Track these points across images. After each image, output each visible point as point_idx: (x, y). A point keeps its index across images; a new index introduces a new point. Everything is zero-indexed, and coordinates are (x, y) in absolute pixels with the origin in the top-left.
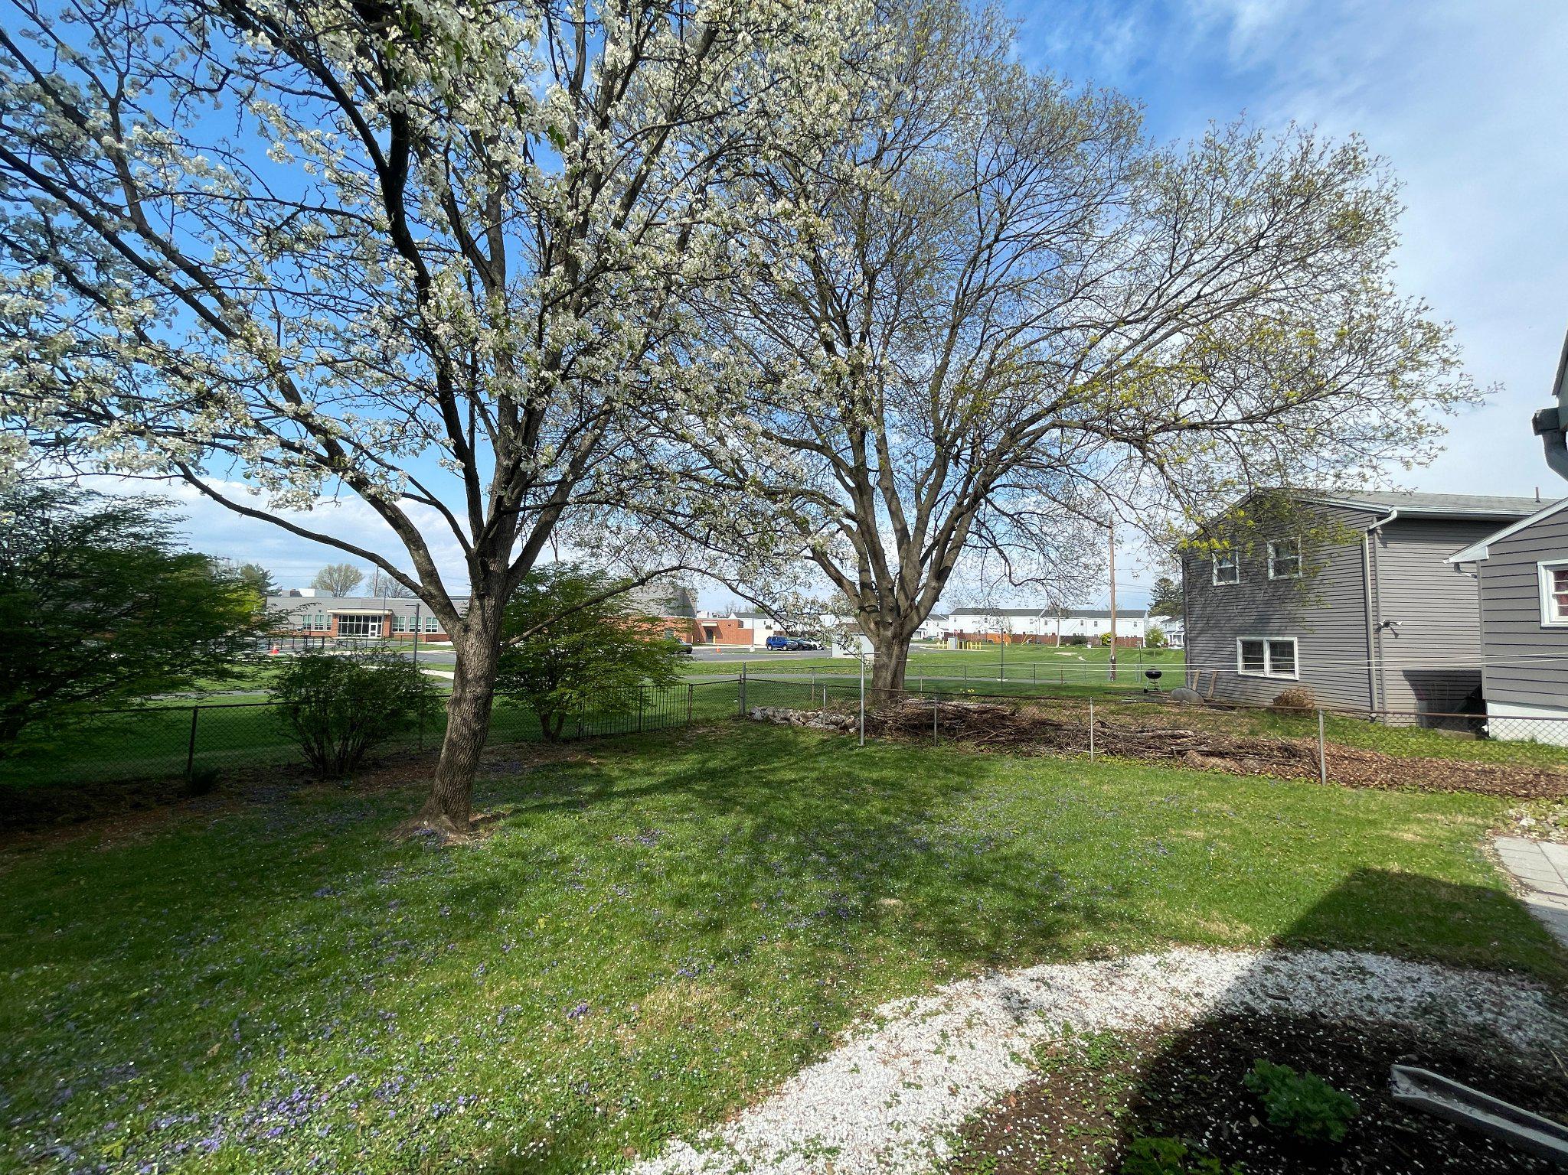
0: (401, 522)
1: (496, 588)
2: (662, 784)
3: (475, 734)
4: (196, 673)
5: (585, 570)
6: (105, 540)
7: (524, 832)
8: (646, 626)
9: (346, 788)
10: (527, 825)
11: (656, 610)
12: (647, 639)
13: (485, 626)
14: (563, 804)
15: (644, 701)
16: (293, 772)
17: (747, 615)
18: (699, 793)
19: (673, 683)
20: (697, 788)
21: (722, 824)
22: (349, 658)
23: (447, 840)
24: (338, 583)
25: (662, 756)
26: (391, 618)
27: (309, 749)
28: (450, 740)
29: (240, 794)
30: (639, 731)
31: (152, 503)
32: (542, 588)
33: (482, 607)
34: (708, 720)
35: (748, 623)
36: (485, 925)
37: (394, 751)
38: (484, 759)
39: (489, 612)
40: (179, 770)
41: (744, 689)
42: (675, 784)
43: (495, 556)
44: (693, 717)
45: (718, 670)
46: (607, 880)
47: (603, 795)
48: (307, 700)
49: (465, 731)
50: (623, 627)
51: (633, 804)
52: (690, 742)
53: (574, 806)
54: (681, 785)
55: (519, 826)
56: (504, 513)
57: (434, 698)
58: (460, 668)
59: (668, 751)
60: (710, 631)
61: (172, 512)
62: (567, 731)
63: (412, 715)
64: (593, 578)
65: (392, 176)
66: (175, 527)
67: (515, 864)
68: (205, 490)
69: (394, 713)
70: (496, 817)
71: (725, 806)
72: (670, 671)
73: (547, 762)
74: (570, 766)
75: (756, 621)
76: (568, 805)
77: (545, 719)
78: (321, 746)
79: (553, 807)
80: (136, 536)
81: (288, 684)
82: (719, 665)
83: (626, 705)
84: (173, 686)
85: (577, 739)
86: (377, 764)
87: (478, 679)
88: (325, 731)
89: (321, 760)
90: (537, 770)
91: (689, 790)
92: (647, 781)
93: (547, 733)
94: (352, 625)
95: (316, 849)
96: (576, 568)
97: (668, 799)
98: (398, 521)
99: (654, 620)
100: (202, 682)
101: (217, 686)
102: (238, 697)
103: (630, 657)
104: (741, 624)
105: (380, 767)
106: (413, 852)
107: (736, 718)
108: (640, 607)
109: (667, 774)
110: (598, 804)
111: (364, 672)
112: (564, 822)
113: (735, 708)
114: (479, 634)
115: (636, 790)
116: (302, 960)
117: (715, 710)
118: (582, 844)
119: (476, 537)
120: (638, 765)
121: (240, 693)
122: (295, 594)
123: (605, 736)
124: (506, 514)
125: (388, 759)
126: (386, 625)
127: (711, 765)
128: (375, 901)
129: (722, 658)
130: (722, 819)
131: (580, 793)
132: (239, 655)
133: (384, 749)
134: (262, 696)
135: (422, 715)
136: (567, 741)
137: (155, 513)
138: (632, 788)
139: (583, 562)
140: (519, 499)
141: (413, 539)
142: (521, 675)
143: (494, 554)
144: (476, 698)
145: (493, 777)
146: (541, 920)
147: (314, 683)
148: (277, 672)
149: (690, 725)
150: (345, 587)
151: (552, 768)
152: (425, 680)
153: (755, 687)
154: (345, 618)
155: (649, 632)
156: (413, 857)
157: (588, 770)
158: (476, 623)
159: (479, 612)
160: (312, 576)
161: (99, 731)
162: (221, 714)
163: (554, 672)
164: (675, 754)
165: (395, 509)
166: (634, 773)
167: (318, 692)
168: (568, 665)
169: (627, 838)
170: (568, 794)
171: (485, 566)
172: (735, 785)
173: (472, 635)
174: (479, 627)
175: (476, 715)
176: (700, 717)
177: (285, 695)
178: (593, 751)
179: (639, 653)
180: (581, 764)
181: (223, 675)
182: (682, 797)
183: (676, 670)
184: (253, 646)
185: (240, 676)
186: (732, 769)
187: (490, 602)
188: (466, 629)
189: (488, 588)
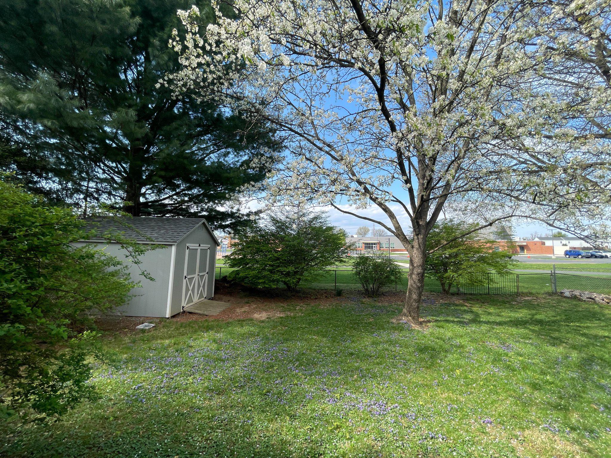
0: (387, 210)
1: (423, 231)
2: (508, 322)
3: (419, 288)
4: (336, 260)
5: (456, 221)
6: (314, 224)
7: (442, 330)
8: (488, 245)
9: (375, 301)
10: (443, 328)
11: (492, 237)
12: (491, 251)
13: (420, 246)
14: (457, 322)
15: (490, 280)
16: (359, 293)
17: (547, 238)
18: (533, 331)
19: (507, 273)
20: (531, 327)
21: (556, 351)
22: (372, 257)
23: (412, 326)
24: (363, 232)
25: (505, 308)
26: (379, 243)
27: (364, 287)
28: (410, 289)
29: (348, 298)
30: (489, 294)
31: (323, 213)
32: (437, 230)
33: (418, 239)
34: (531, 293)
35: (548, 243)
36: (433, 364)
37: (387, 290)
38: (423, 298)
39: (421, 240)
40: (333, 288)
41: (554, 278)
42: (516, 323)
43: (421, 219)
44: (520, 290)
45: (531, 267)
46: (487, 362)
47: (476, 321)
48: (362, 270)
49: (415, 286)
50: (476, 246)
51: (493, 329)
52: (521, 303)
53: (462, 323)
54: (520, 325)
55: (439, 327)
56: (425, 201)
57: (399, 272)
58: (411, 262)
59: (507, 305)
60: (522, 248)
61: (327, 214)
62: (453, 290)
63: (393, 278)
64: (459, 224)
65: (380, 91)
66: (328, 219)
67: (441, 343)
68: (336, 207)
69: (387, 277)
70: (429, 321)
71: (556, 342)
72: (505, 267)
73: (446, 302)
74: (457, 305)
75: (555, 241)
76: (460, 322)
77: (443, 285)
78: (367, 286)
79: (453, 322)
80: (320, 222)
81: (357, 265)
82: (531, 265)
83: (482, 282)
84: (331, 264)
85: (458, 294)
86: (383, 294)
87: (418, 266)
88: (367, 281)
89: (367, 290)
90: (442, 305)
91: (525, 328)
92: (498, 319)
93: (444, 290)
94: (368, 246)
95: (371, 320)
96: (451, 221)
97: (514, 330)
98: (386, 210)
99: (493, 242)
100: (337, 263)
101: (340, 264)
102: (344, 268)
103: (482, 259)
104: (544, 244)
105: (384, 295)
106: (400, 328)
107: (550, 294)
108: (485, 236)
109: (510, 317)
110: (474, 325)
111: (376, 262)
112: (459, 329)
113: (549, 288)
114: (417, 249)
115: (493, 322)
116: (374, 356)
117: (534, 288)
118: (470, 341)
119: (414, 212)
120: (492, 310)
121: (344, 267)
122: (352, 237)
123: (471, 294)
124: (425, 202)
125: (386, 292)
126: (378, 246)
127: (538, 317)
128: (391, 342)
129: (533, 261)
130: (553, 348)
131: (464, 318)
132: (344, 255)
133: (385, 289)
134: (350, 268)
135: (396, 278)
136: (453, 294)
137: (324, 215)
138: (491, 320)
139: (454, 218)
140: (429, 195)
141: (392, 216)
142: (431, 265)
143: (421, 218)
144: (418, 274)
145: (424, 305)
146: (458, 371)
147: (363, 265)
148: (353, 261)
149: (518, 294)
150: (365, 234)
151: (449, 305)
152: (396, 266)
153: (563, 278)
154: (366, 244)
155: (490, 248)
156: (401, 330)
157: (465, 308)
158: (416, 244)
159: (417, 241)
160: (356, 231)
161: (317, 275)
162: (342, 273)
163: (445, 265)
164: (512, 308)
165: (385, 206)
166: (490, 314)
167: (364, 268)
168: (452, 262)
169: (493, 344)
170: (458, 317)
171: (418, 223)
172: (559, 331)
173: (415, 249)
174: (417, 246)
175: (419, 280)
176: (525, 291)
177: (356, 268)
178: (467, 300)
179: (487, 257)
180: (463, 305)
181: (341, 261)
182: (522, 331)
183: (509, 267)
184: (347, 253)
185: (345, 262)
186: (554, 322)
187: (421, 237)
188: (413, 247)
189: (420, 231)
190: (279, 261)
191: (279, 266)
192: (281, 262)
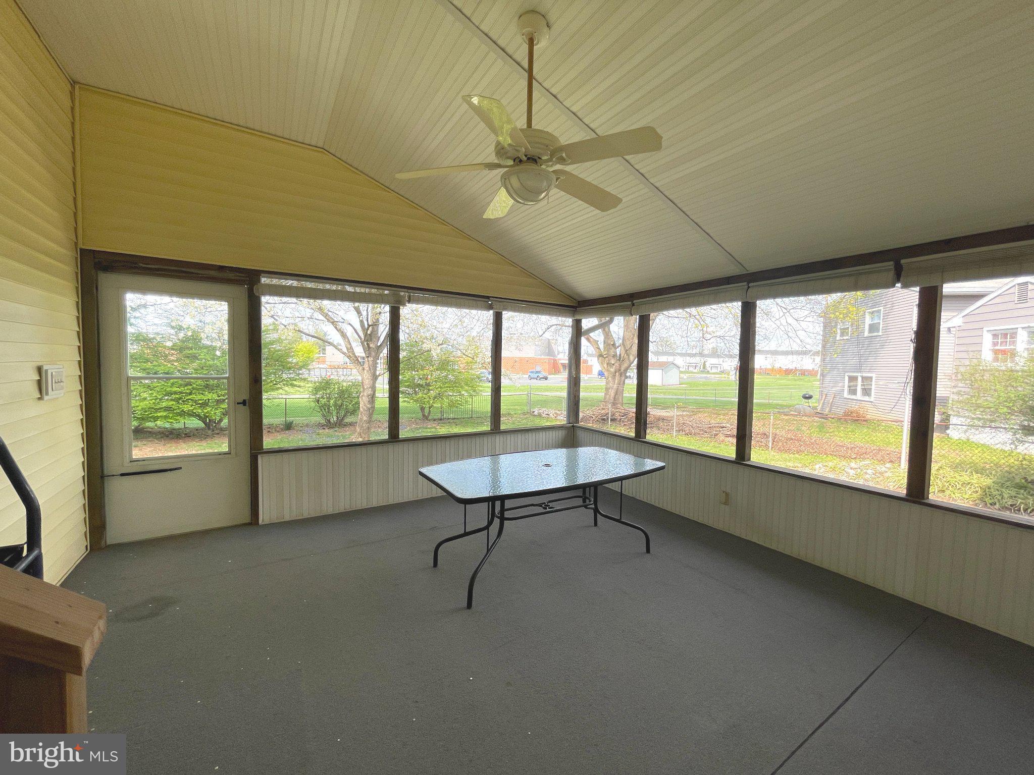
1: (373, 354)
16: (319, 425)
27: (324, 416)
28: (361, 411)
29: (301, 431)
30: (472, 417)
33: (368, 361)
34: (509, 414)
39: (371, 363)
40: (282, 422)
41: (530, 398)
62: (437, 415)
77: (422, 409)
78: (328, 416)
81: (316, 390)
85: (440, 419)
86: (350, 424)
87: (368, 388)
88: (330, 410)
93: (424, 415)
100: (286, 388)
107: (525, 414)
113: (525, 407)
119: (364, 334)
123: (454, 419)
134: (307, 395)
136: (434, 420)
141: (343, 336)
143: (371, 341)
158: (366, 366)
159: (367, 363)
171: (369, 346)
173: (365, 371)
174: (368, 369)
175: (370, 401)
176: (505, 412)
187: (371, 359)
188: (364, 369)
189: (370, 354)
190: (191, 387)
191: (190, 394)
192: (193, 389)
